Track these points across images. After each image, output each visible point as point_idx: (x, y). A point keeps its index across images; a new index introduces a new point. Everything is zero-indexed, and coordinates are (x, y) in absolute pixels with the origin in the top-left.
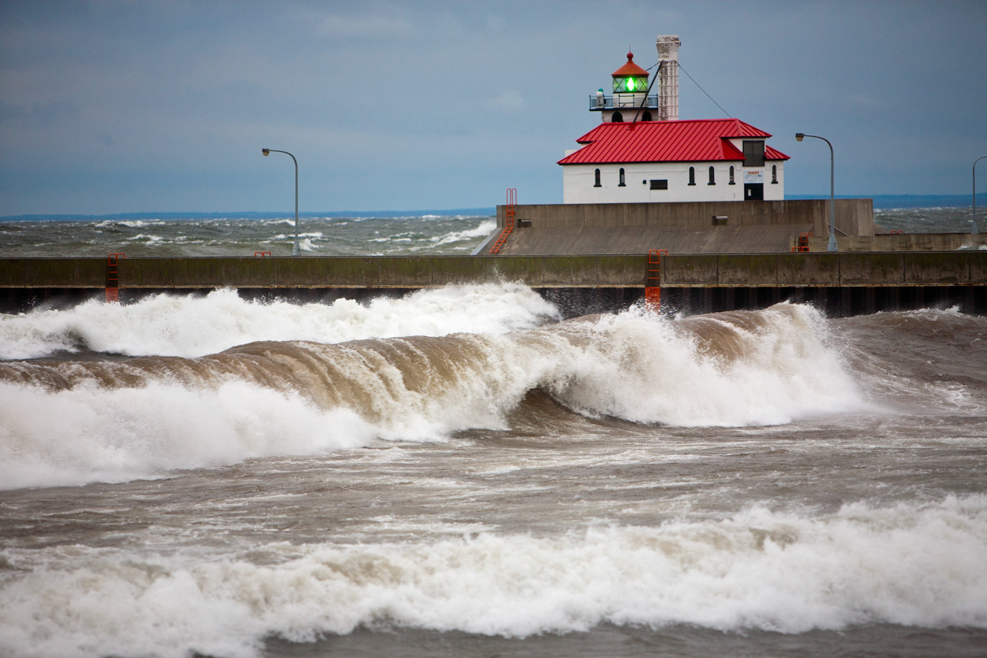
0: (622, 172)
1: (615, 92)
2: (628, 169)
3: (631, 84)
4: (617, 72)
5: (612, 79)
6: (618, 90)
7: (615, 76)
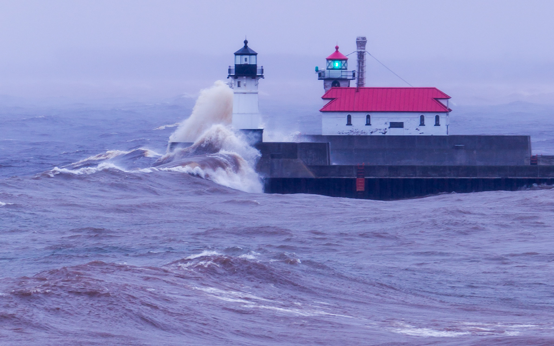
0: (368, 117)
1: (327, 69)
2: (373, 116)
3: (337, 64)
4: (329, 57)
5: (326, 61)
6: (330, 68)
7: (328, 60)
